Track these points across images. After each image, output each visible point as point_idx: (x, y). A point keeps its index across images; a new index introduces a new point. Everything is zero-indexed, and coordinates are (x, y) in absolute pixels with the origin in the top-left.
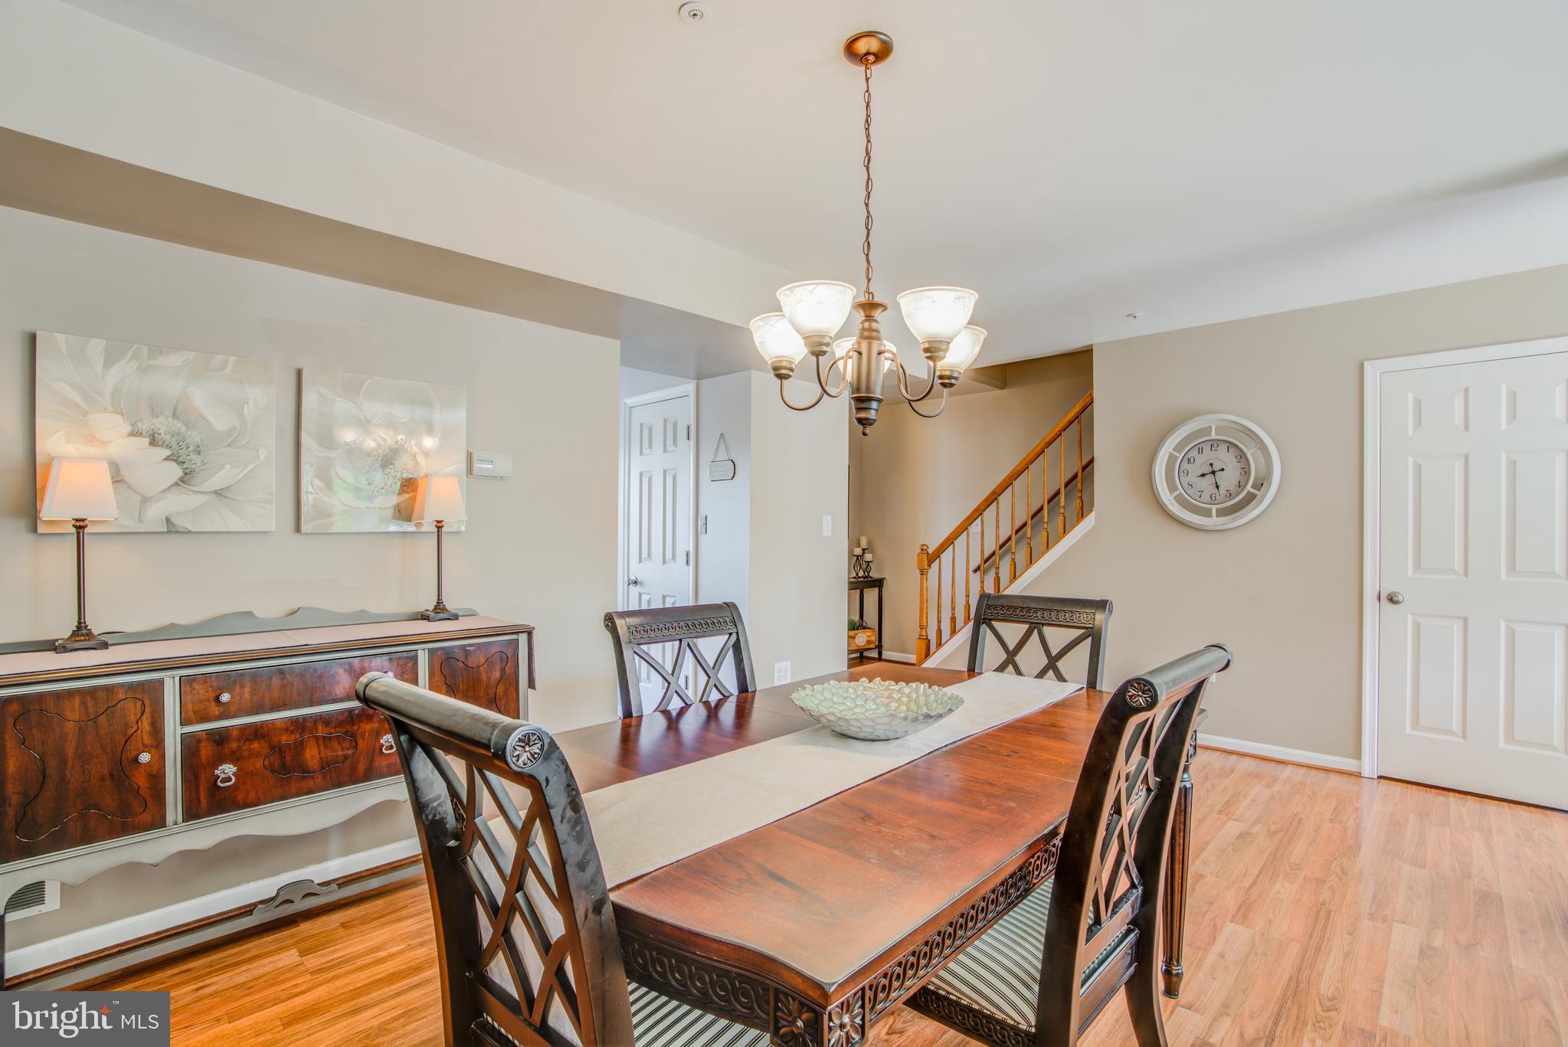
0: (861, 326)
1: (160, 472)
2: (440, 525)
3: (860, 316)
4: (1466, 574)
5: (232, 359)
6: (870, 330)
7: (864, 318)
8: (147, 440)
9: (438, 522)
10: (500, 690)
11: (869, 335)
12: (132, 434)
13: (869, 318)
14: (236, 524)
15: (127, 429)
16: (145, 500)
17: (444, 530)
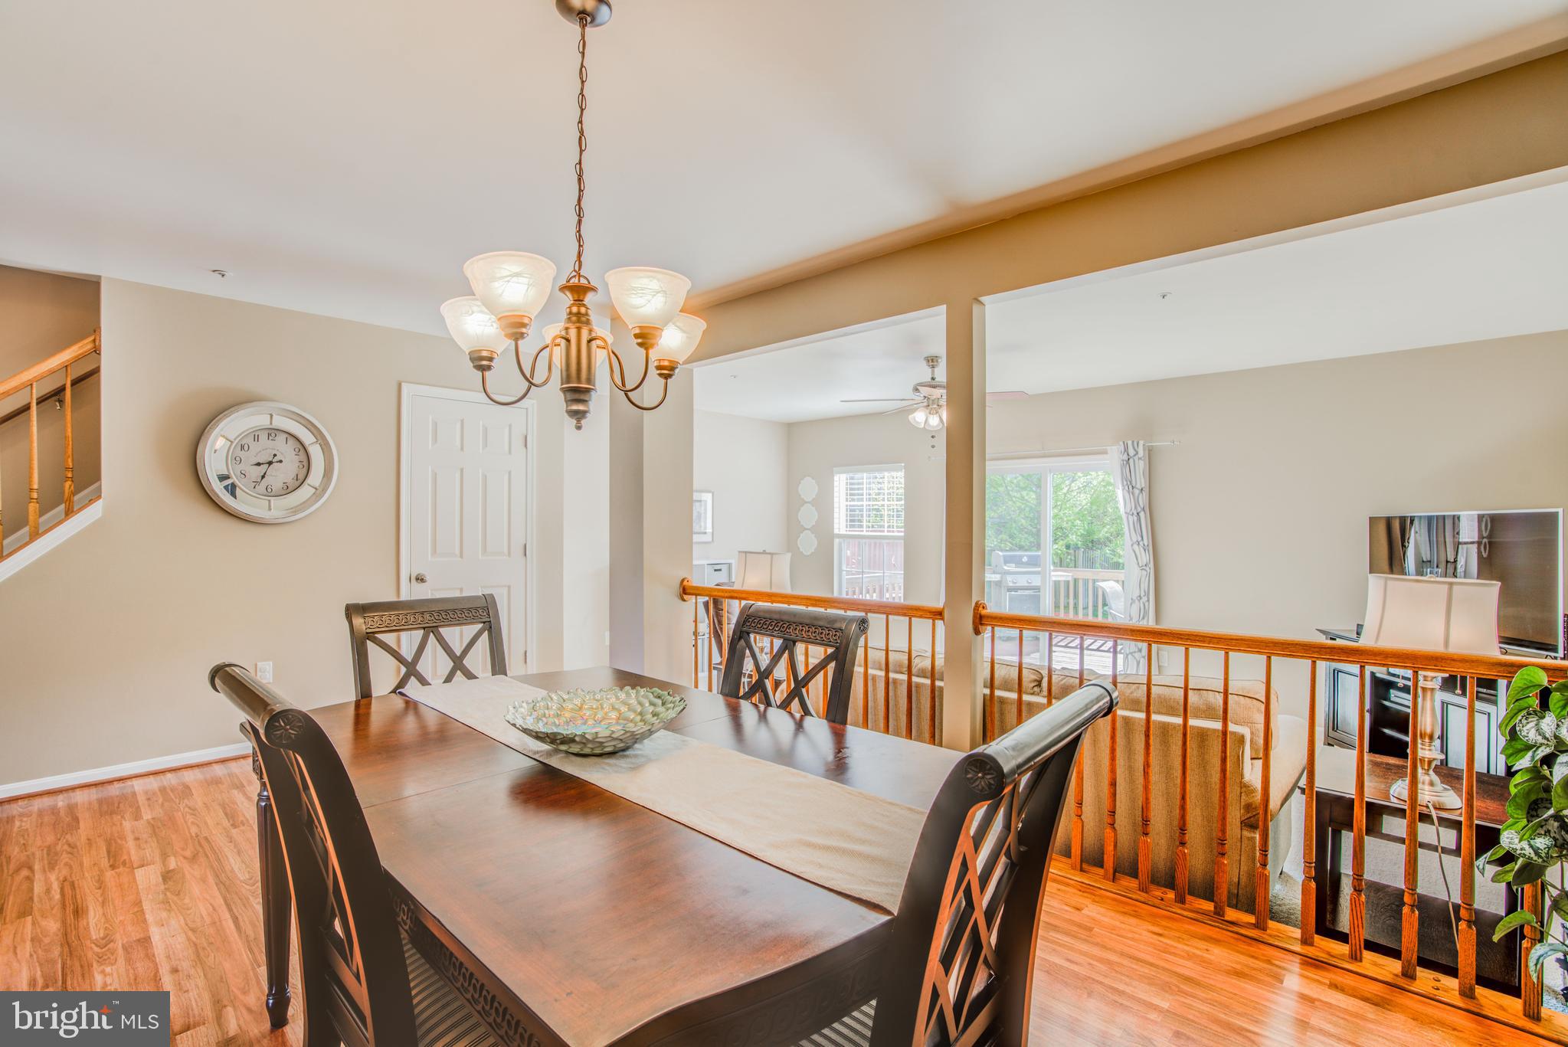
0: (568, 310)
3: (567, 299)
4: (461, 556)
6: (579, 314)
7: (572, 302)
11: (579, 318)
13: (579, 301)
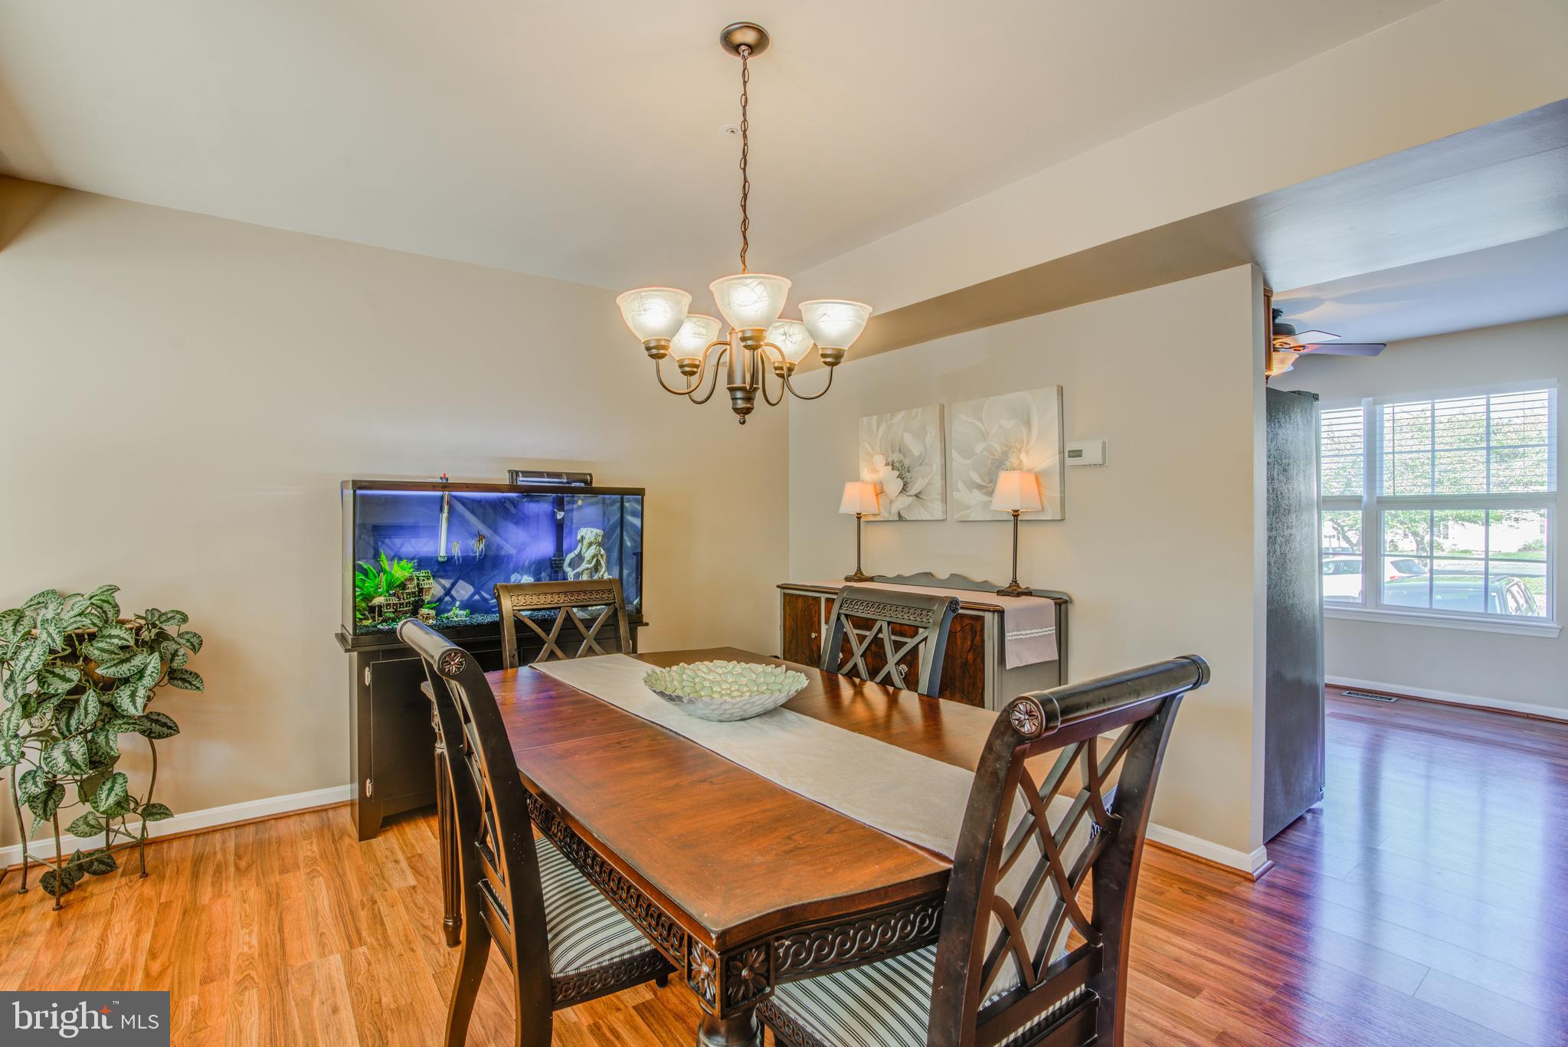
1: (894, 486)
2: (1016, 514)
5: (920, 409)
8: (891, 467)
9: (1014, 511)
10: (970, 657)
12: (886, 465)
14: (926, 516)
15: (884, 462)
16: (891, 502)
17: (1020, 518)
